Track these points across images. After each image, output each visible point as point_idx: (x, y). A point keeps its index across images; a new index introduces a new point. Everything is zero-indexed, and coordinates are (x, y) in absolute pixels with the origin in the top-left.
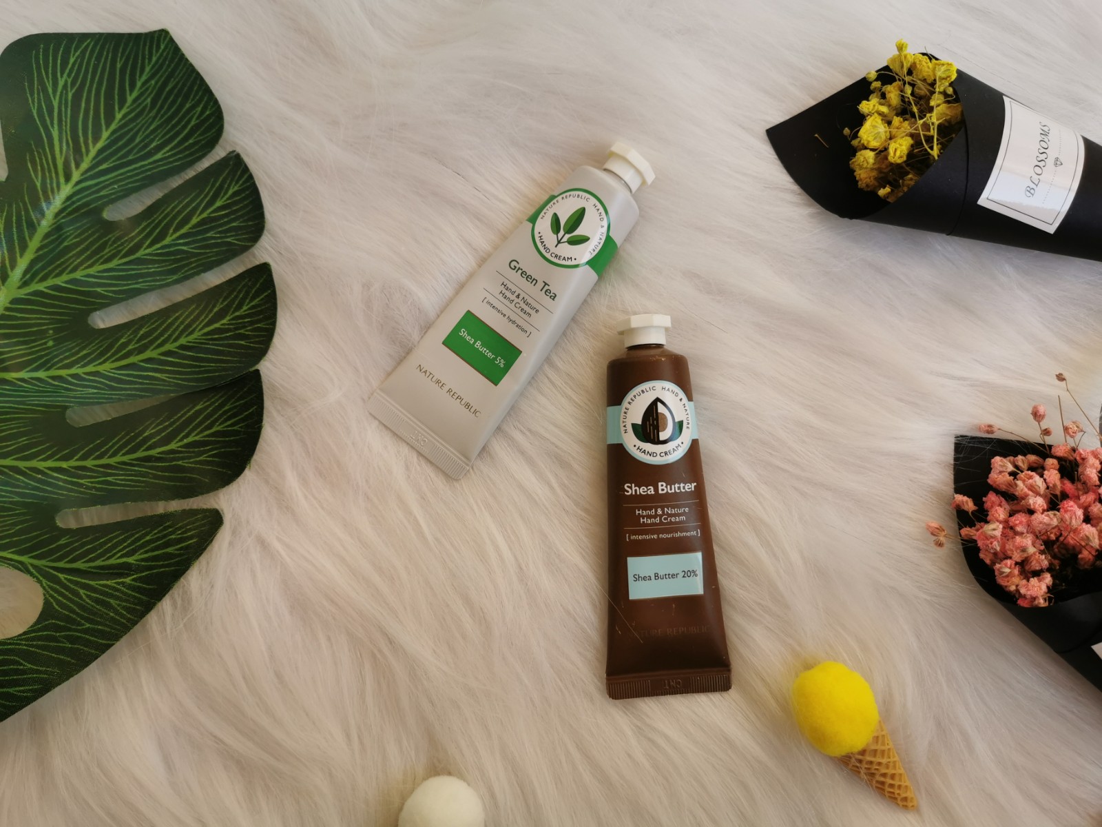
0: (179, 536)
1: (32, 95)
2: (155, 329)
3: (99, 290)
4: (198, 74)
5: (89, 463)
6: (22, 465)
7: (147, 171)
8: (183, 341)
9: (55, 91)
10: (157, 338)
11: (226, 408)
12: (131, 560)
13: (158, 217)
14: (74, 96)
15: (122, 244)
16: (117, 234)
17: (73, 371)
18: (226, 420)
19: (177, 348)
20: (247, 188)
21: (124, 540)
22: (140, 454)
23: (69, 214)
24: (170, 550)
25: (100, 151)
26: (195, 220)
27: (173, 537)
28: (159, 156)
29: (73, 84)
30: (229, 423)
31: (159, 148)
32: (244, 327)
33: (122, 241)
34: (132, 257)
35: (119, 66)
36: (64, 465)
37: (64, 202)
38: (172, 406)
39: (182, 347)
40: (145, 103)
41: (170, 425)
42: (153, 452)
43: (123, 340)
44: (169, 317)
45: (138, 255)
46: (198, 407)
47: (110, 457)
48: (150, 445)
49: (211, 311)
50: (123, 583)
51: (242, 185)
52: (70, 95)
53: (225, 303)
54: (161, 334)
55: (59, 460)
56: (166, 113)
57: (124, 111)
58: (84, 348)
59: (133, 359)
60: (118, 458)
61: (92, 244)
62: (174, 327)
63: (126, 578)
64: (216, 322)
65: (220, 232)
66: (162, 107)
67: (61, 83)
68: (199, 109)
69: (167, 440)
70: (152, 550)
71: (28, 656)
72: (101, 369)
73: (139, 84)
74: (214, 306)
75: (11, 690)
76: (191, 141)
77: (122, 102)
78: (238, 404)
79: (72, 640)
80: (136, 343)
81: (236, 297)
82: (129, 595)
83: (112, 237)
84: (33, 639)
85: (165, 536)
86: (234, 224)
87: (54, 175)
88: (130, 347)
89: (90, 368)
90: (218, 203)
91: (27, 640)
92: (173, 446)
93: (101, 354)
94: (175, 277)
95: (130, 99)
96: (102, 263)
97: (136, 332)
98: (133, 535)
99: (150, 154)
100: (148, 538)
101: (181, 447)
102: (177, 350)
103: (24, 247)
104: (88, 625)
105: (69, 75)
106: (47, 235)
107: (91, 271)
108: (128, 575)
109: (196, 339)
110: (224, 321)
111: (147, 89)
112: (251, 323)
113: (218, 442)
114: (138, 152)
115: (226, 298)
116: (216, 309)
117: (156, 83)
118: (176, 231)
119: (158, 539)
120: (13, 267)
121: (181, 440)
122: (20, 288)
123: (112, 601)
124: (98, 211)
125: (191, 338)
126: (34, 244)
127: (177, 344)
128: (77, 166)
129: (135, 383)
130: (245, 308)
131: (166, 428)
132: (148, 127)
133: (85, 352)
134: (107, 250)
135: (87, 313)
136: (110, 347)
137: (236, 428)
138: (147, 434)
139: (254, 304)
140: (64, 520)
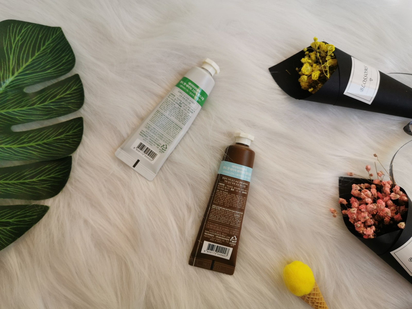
0: (30, 214)
1: (5, 42)
2: (36, 135)
3: (17, 117)
7: (44, 76)
8: (45, 141)
9: (14, 42)
10: (36, 139)
11: (57, 168)
12: (11, 221)
13: (44, 94)
14: (21, 45)
15: (29, 102)
16: (28, 98)
19: (42, 143)
20: (79, 88)
21: (9, 213)
22: (21, 181)
23: (11, 87)
24: (26, 219)
26: (58, 97)
27: (28, 214)
28: (49, 71)
29: (22, 40)
31: (49, 69)
32: (69, 139)
33: (30, 101)
34: (32, 107)
35: (40, 36)
37: (10, 83)
38: (37, 165)
39: (45, 143)
40: (47, 52)
41: (35, 172)
42: (26, 181)
43: (23, 137)
44: (41, 132)
45: (35, 106)
46: (47, 167)
47: (10, 180)
48: (26, 178)
49: (58, 132)
50: (6, 229)
51: (78, 87)
52: (20, 44)
53: (64, 129)
54: (38, 137)
56: (54, 56)
57: (39, 53)
59: (25, 145)
60: (13, 182)
61: (17, 100)
62: (43, 136)
63: (8, 227)
65: (66, 103)
66: (53, 54)
67: (17, 39)
68: (67, 57)
69: (32, 177)
70: (19, 218)
72: (12, 147)
73: (46, 44)
74: (59, 130)
76: (62, 68)
77: (39, 50)
78: (62, 167)
80: (27, 139)
81: (68, 128)
82: (7, 234)
83: (26, 98)
85: (25, 213)
86: (72, 101)
87: (8, 72)
88: (25, 140)
89: (8, 146)
90: (68, 92)
92: (34, 180)
93: (13, 142)
94: (46, 117)
95: (42, 49)
96: (20, 108)
97: (28, 135)
98: (13, 211)
99: (46, 70)
100: (19, 213)
101: (37, 180)
102: (42, 144)
105: (21, 37)
107: (16, 110)
109: (50, 141)
110: (62, 136)
111: (49, 47)
112: (72, 138)
113: (52, 181)
114: (41, 69)
115: (64, 128)
116: (60, 131)
117: (53, 45)
118: (50, 100)
119: (22, 214)
121: (38, 178)
124: (23, 88)
125: (48, 140)
127: (43, 142)
128: (18, 70)
129: (25, 154)
130: (71, 132)
131: (33, 173)
132: (46, 60)
133: (7, 140)
134: (23, 103)
135: (11, 125)
136: (17, 139)
137: (59, 176)
138: (25, 174)
139: (74, 131)
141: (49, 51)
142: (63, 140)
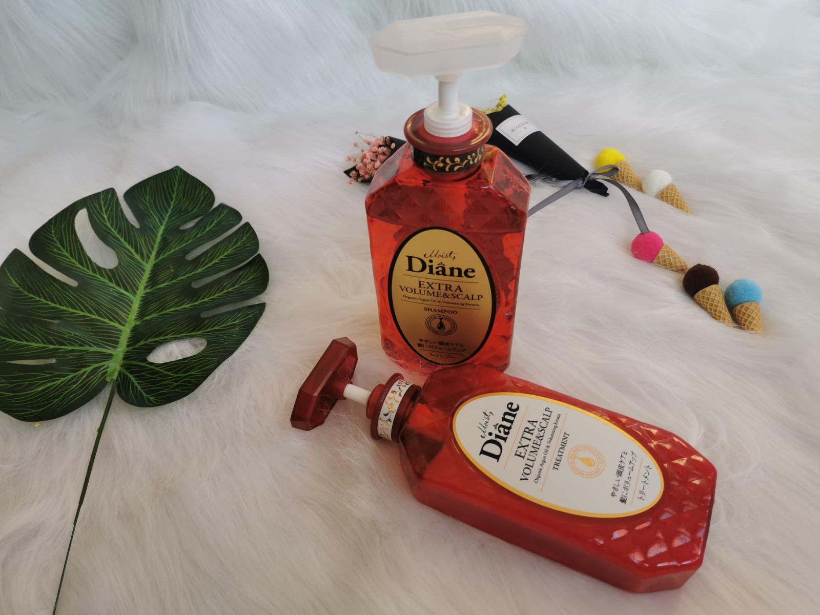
2: (214, 252)
4: (197, 179)
5: (206, 300)
6: (178, 308)
8: (226, 254)
9: (146, 202)
10: (215, 256)
11: (252, 271)
12: (235, 322)
13: (201, 225)
15: (191, 235)
16: (189, 232)
17: (187, 276)
18: (254, 274)
21: (231, 317)
22: (225, 291)
24: (249, 317)
25: (170, 216)
27: (248, 313)
29: (152, 198)
30: (255, 274)
36: (196, 303)
39: (226, 256)
41: (233, 280)
42: (230, 290)
43: (202, 260)
44: (216, 249)
45: (198, 237)
46: (241, 273)
47: (213, 295)
48: (228, 288)
50: (235, 331)
52: (152, 201)
53: (236, 239)
54: (216, 254)
55: (193, 302)
56: (190, 197)
57: (173, 201)
58: (187, 268)
59: (208, 265)
60: (217, 295)
61: (179, 238)
62: (220, 251)
64: (236, 245)
65: (226, 223)
66: (187, 196)
67: (147, 199)
68: (202, 193)
69: (233, 285)
70: (242, 318)
71: (208, 356)
72: (197, 272)
73: (175, 190)
74: (232, 240)
75: (206, 368)
76: (203, 205)
77: (172, 198)
78: (256, 267)
79: (223, 348)
80: (208, 259)
81: (240, 236)
82: (239, 332)
83: (186, 234)
84: (208, 351)
85: (245, 313)
86: (230, 219)
87: (156, 224)
88: (206, 261)
89: (193, 273)
90: (221, 216)
91: (205, 352)
92: (236, 286)
93: (195, 268)
94: (214, 237)
95: (174, 196)
96: (185, 243)
97: (207, 255)
98: (233, 315)
100: (239, 315)
101: (240, 286)
103: (153, 247)
104: (227, 343)
105: (149, 196)
106: (160, 242)
107: (181, 246)
108: (236, 327)
109: (231, 252)
110: (239, 244)
111: (179, 191)
112: (248, 243)
113: (253, 281)
116: (234, 241)
117: (182, 187)
118: (209, 226)
119: (242, 315)
120: (151, 253)
121: (239, 284)
122: (156, 260)
123: (234, 335)
124: (178, 228)
125: (228, 252)
126: (156, 246)
127: (224, 255)
128: (164, 220)
129: (214, 271)
130: (245, 238)
131: (231, 282)
134: (185, 239)
135: (185, 256)
136: (198, 264)
137: (258, 275)
138: (225, 284)
139: (247, 236)
140: (204, 315)
141: (181, 195)
142: (241, 247)
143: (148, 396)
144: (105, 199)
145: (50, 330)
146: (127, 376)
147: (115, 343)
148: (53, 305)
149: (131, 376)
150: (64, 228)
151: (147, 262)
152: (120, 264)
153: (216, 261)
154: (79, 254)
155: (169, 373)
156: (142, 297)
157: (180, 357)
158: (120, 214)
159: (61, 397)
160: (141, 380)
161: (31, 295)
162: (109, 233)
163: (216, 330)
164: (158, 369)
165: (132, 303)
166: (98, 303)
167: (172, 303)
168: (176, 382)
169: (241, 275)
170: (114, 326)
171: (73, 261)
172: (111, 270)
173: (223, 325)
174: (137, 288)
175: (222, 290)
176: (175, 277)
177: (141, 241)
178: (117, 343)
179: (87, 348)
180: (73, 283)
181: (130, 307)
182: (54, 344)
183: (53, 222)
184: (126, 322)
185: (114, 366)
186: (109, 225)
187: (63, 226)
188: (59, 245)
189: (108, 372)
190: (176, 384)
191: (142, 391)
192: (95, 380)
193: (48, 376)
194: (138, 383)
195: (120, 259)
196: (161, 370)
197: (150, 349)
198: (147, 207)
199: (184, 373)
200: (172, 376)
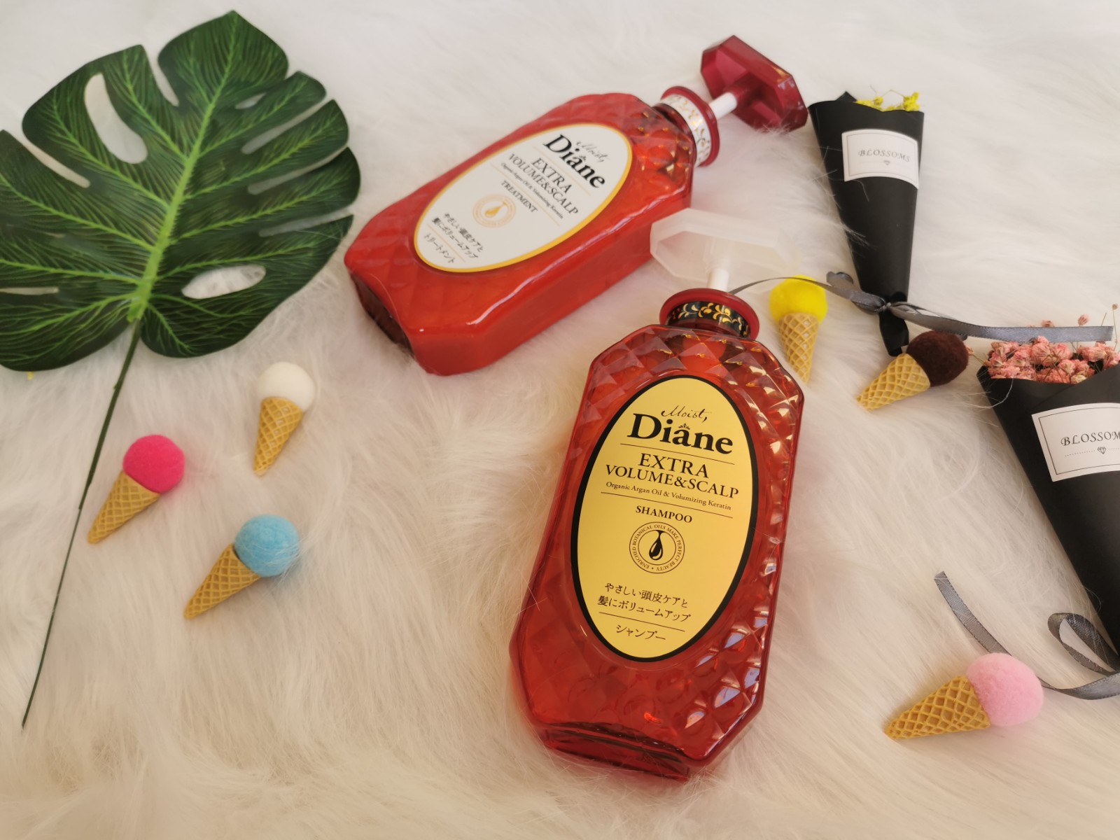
2: (283, 143)
5: (269, 211)
6: (229, 223)
9: (189, 66)
10: (285, 148)
11: (337, 172)
12: (307, 246)
14: (200, 66)
16: (247, 114)
17: (243, 177)
19: (298, 150)
21: (302, 238)
23: (218, 114)
29: (198, 61)
30: (341, 177)
32: (331, 132)
33: (252, 115)
35: (216, 41)
36: (254, 217)
37: (213, 111)
39: (300, 148)
40: (239, 58)
41: (308, 185)
42: (303, 198)
43: (266, 154)
46: (320, 175)
47: (279, 206)
48: (300, 196)
50: (308, 255)
52: (198, 67)
54: (286, 146)
55: (250, 215)
58: (244, 166)
59: (274, 162)
60: (284, 206)
61: (234, 122)
62: (292, 140)
64: (315, 133)
66: (249, 59)
67: (191, 62)
68: (271, 55)
69: (308, 193)
70: (318, 240)
71: (266, 291)
75: (262, 307)
76: (272, 74)
77: (226, 62)
78: (343, 168)
79: (287, 281)
80: (274, 153)
83: (244, 116)
84: (266, 284)
87: (203, 100)
88: (271, 156)
89: (252, 173)
93: (255, 165)
94: (285, 120)
95: (230, 59)
97: (272, 147)
100: (314, 235)
101: (318, 194)
103: (196, 135)
104: (294, 274)
106: (208, 127)
108: (310, 252)
110: (320, 131)
112: (334, 129)
113: (338, 187)
116: (312, 128)
118: (278, 105)
119: (320, 235)
120: (193, 142)
121: (318, 190)
122: (200, 153)
123: (304, 264)
124: (234, 107)
125: (304, 143)
126: (202, 133)
127: (296, 148)
128: (214, 95)
130: (328, 124)
131: (306, 187)
133: (246, 167)
135: (241, 147)
136: (260, 160)
138: (297, 191)
139: (332, 120)
140: (264, 233)
142: (322, 136)
143: (182, 343)
144: (130, 61)
145: (51, 247)
146: (156, 315)
147: (139, 269)
148: (55, 212)
149: (161, 316)
150: (71, 102)
151: (188, 156)
152: (149, 157)
153: (285, 156)
154: (91, 140)
155: (212, 313)
156: (180, 206)
157: (227, 291)
158: (151, 84)
159: (65, 340)
160: (175, 321)
161: (26, 198)
162: (135, 112)
163: (280, 255)
164: (196, 306)
165: (165, 212)
166: (117, 212)
167: (220, 215)
168: (221, 325)
169: (321, 178)
170: (138, 245)
171: (83, 150)
172: (136, 166)
173: (291, 249)
174: (173, 192)
175: (292, 199)
176: (226, 177)
177: (180, 126)
178: (143, 268)
179: (101, 274)
180: (83, 182)
181: (162, 218)
182: (55, 267)
183: (55, 93)
184: (156, 239)
185: (138, 301)
186: (135, 100)
187: (69, 100)
188: (63, 126)
189: (131, 310)
190: (219, 328)
191: (174, 336)
192: (113, 318)
193: (47, 310)
194: (170, 325)
195: (149, 150)
196: (202, 309)
197: (187, 278)
198: (190, 74)
199: (231, 312)
200: (216, 317)
